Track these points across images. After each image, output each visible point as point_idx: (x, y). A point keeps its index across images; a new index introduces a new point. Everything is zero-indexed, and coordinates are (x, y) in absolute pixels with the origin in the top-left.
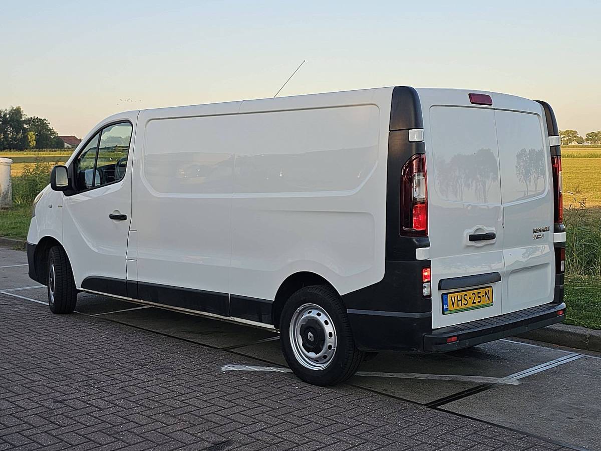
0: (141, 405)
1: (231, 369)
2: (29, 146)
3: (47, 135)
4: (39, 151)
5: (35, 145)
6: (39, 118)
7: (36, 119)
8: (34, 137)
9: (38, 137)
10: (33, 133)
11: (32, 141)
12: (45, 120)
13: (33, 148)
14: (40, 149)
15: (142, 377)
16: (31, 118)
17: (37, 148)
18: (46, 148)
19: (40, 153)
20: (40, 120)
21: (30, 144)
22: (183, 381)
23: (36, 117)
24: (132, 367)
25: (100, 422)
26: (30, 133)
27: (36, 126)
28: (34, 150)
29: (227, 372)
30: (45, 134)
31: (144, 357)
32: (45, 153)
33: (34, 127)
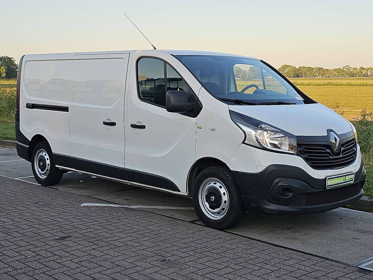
0: (28, 221)
1: (87, 205)
2: (1, 76)
3: (14, 68)
4: (8, 80)
5: (5, 75)
6: (8, 57)
7: (6, 57)
8: (4, 70)
9: (7, 70)
10: (4, 67)
11: (3, 73)
12: (12, 58)
13: (4, 78)
14: (8, 78)
15: (34, 208)
16: (3, 57)
17: (7, 78)
18: (13, 78)
19: (8, 81)
20: (10, 58)
21: (2, 75)
22: (57, 211)
23: (6, 56)
24: (29, 203)
25: (2, 228)
26: (2, 67)
27: (6, 62)
28: (5, 79)
29: (83, 207)
30: (12, 68)
31: (38, 199)
32: (12, 81)
33: (4, 63)
